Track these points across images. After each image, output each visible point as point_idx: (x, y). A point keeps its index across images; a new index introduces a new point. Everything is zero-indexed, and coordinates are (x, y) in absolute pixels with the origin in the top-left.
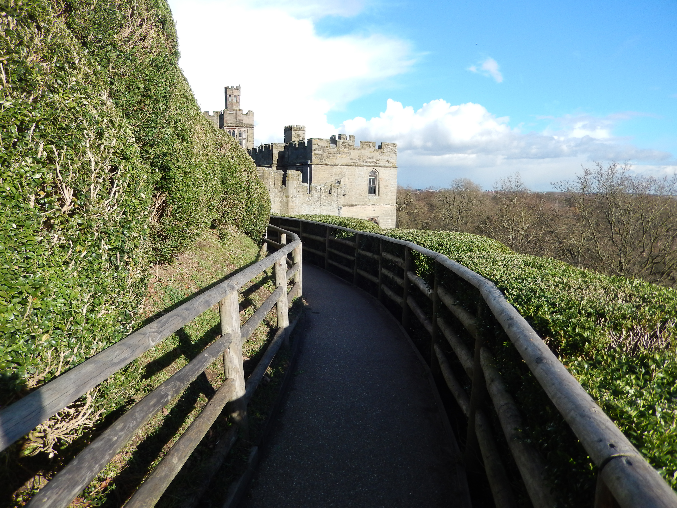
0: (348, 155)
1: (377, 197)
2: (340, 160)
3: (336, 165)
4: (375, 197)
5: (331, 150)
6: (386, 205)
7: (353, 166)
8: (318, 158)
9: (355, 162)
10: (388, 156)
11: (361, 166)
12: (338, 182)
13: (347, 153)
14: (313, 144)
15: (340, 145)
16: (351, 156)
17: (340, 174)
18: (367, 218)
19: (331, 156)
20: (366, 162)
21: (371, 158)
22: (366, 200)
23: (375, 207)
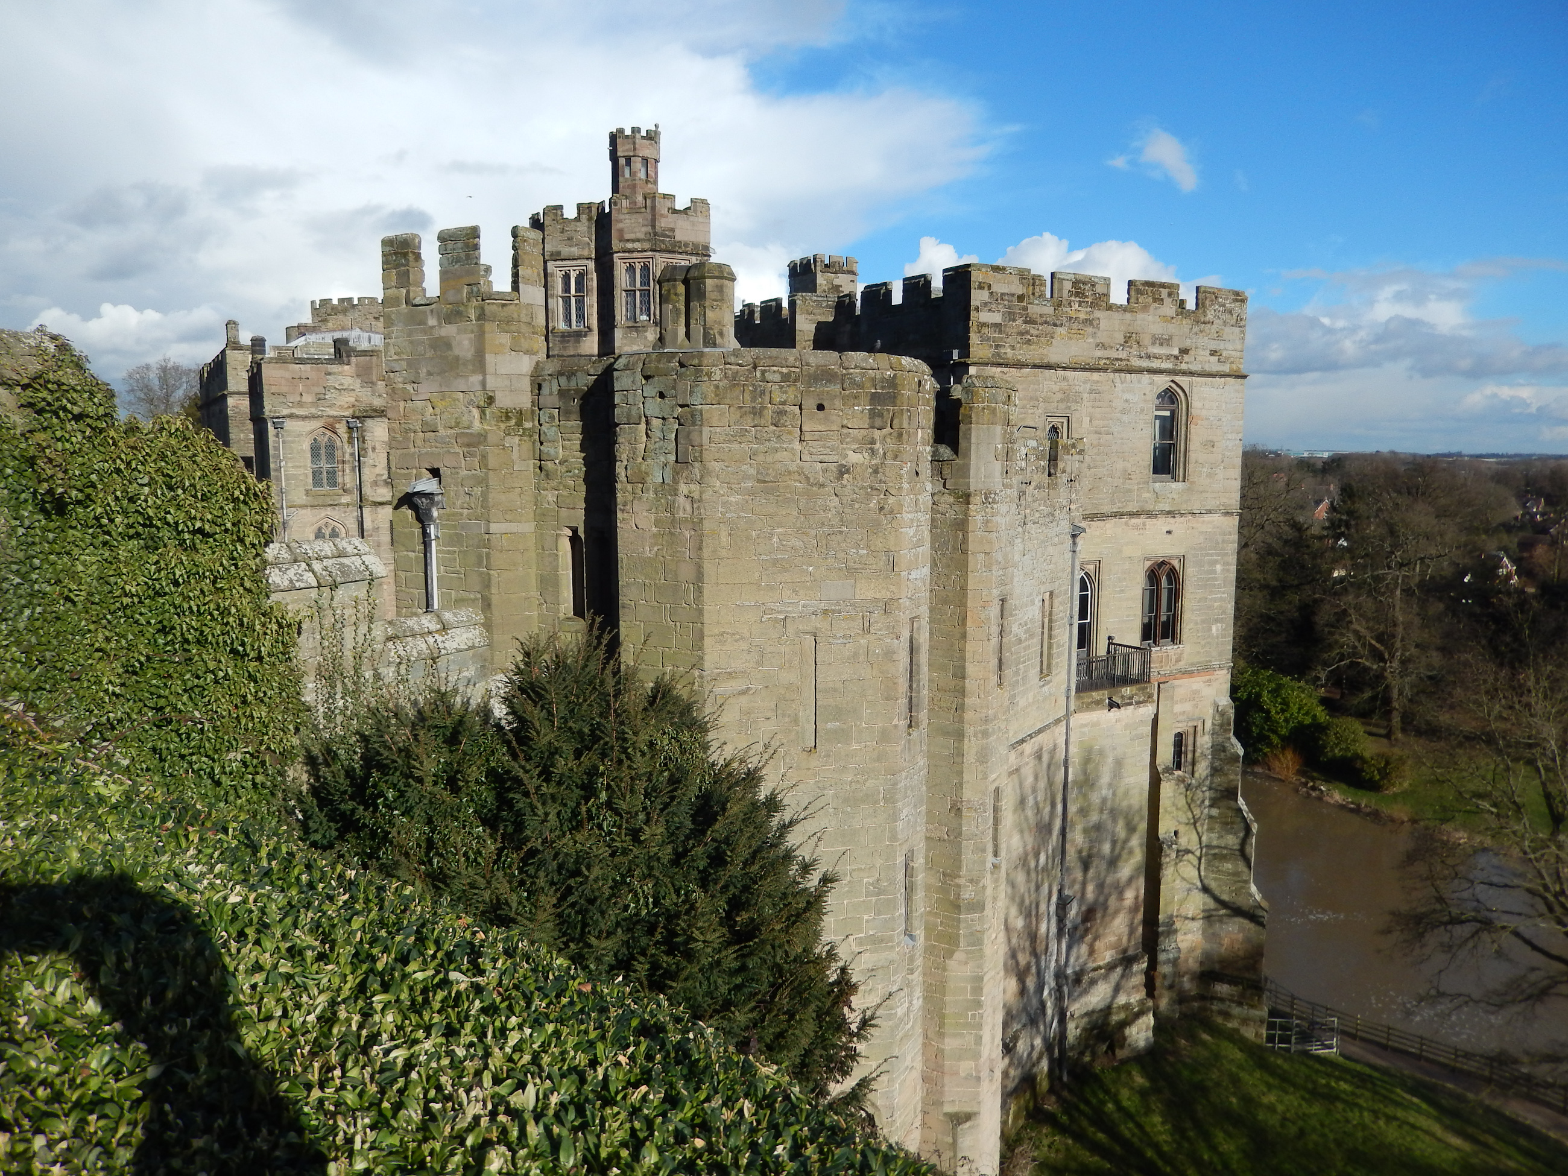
0: (1090, 330)
1: (1179, 485)
2: (1062, 346)
3: (1049, 367)
4: (1174, 485)
5: (1036, 309)
6: (1209, 512)
7: (1106, 370)
8: (989, 339)
9: (1114, 354)
10: (1219, 336)
11: (1131, 371)
12: (1054, 429)
13: (1088, 322)
14: (974, 285)
15: (1065, 294)
16: (1099, 334)
17: (1062, 401)
18: (1148, 564)
19: (1034, 332)
20: (1149, 357)
21: (1164, 341)
22: (1146, 495)
23: (1172, 520)
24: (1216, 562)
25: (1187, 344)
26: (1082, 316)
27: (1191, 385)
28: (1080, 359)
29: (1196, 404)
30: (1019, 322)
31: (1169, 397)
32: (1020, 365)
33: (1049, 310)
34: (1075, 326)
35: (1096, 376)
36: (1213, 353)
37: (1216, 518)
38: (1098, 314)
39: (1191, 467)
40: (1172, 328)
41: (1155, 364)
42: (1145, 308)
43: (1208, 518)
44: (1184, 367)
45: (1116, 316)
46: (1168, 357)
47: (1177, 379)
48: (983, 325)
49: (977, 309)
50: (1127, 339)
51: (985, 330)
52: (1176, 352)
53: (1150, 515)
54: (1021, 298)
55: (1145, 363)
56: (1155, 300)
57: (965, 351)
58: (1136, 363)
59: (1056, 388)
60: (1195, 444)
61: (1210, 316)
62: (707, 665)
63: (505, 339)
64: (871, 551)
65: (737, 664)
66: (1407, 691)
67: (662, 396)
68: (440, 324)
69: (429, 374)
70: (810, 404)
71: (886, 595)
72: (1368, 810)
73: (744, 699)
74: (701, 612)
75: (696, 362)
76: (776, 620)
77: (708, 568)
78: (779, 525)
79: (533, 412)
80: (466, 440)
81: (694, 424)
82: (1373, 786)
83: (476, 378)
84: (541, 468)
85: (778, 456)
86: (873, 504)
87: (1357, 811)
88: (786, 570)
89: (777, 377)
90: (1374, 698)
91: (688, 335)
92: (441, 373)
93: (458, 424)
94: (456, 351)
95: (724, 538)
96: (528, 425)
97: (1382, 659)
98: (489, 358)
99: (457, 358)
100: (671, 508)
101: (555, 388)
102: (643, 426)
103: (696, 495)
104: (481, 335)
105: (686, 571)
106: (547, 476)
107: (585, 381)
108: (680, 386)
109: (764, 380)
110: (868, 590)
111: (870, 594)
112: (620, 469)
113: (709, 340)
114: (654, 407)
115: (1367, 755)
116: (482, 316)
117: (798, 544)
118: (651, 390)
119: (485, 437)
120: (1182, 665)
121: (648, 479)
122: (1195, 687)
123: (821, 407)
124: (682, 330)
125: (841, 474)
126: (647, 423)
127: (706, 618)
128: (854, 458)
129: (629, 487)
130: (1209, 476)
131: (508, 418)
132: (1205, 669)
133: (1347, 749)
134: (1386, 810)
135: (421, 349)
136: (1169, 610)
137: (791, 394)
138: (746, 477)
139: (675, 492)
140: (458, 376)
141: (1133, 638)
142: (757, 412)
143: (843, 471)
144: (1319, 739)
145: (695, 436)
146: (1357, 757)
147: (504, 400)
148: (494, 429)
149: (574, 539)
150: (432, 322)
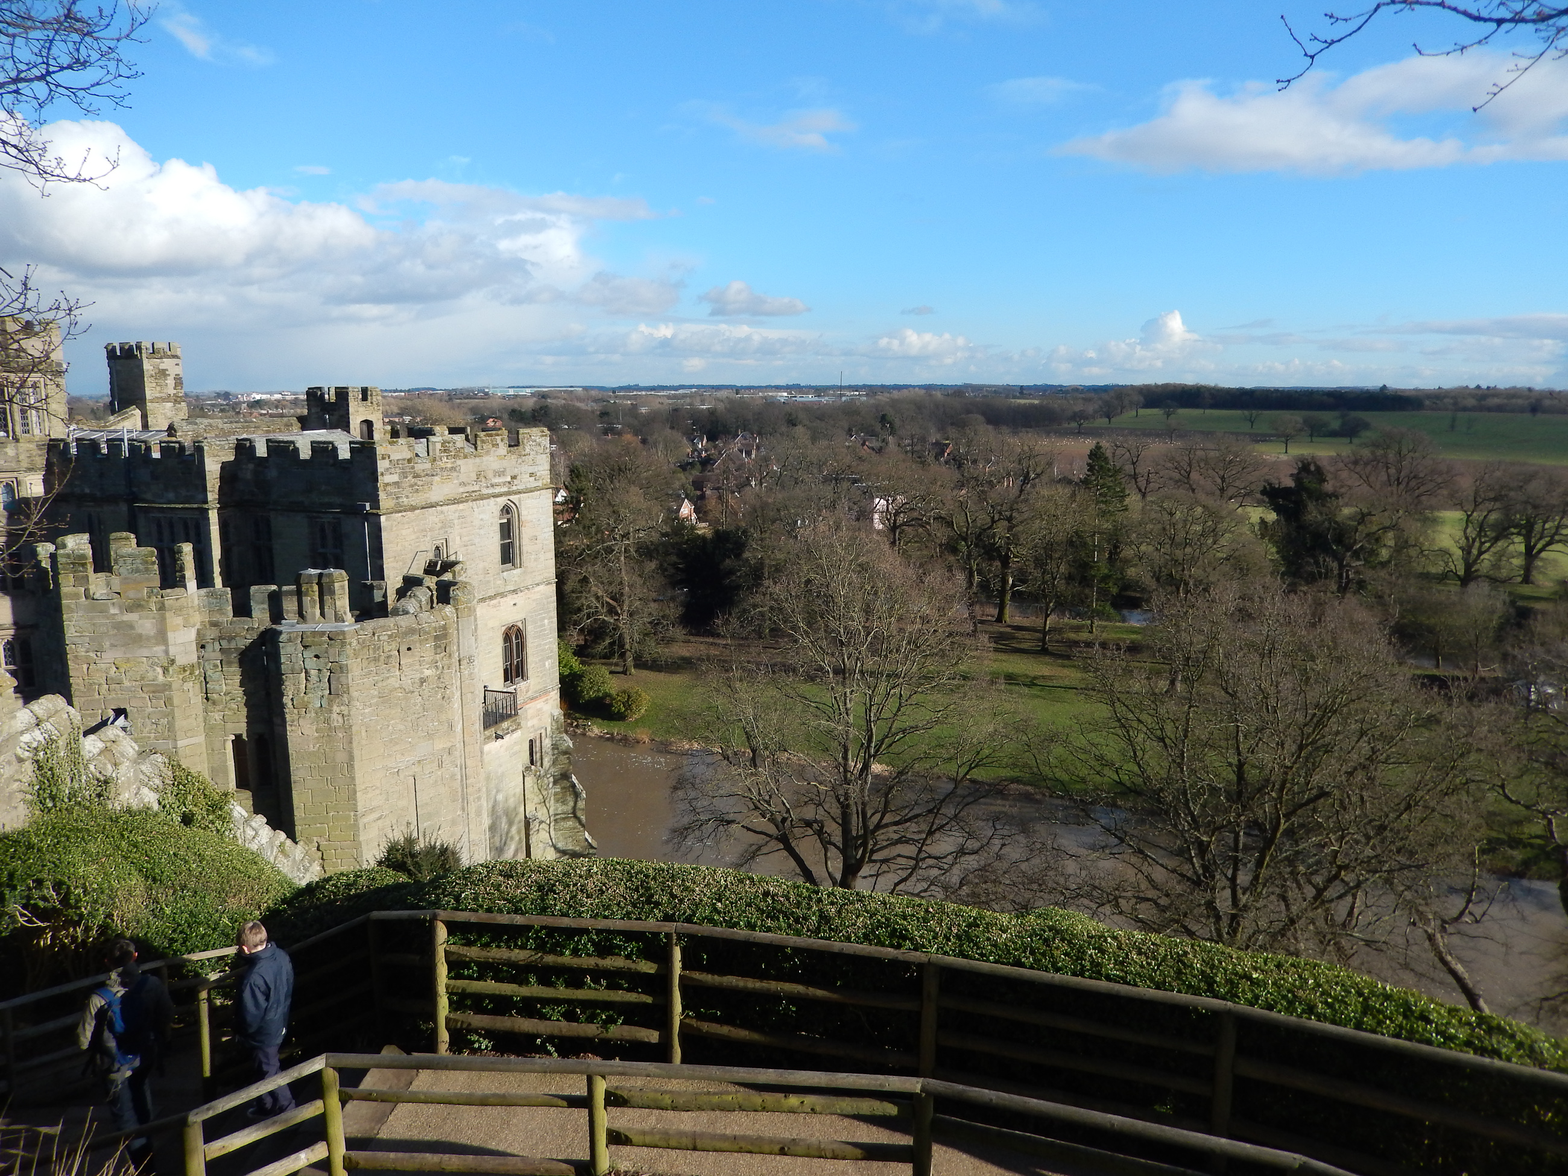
0: (455, 474)
1: (518, 570)
2: (440, 490)
3: (431, 506)
4: (515, 571)
5: (420, 467)
6: (538, 585)
7: (467, 501)
8: (391, 494)
9: (471, 488)
10: (534, 463)
11: (483, 497)
12: (437, 548)
13: (453, 469)
14: (379, 457)
15: (438, 451)
16: (461, 476)
17: (441, 528)
18: (504, 628)
19: (420, 483)
20: (492, 486)
21: (500, 473)
22: (499, 582)
23: (515, 596)
24: (544, 618)
25: (516, 472)
26: (449, 465)
27: (520, 500)
28: (451, 497)
29: (524, 512)
30: (410, 478)
31: (506, 510)
32: (413, 508)
33: (428, 466)
34: (445, 474)
35: (461, 506)
36: (531, 474)
37: (542, 587)
38: (459, 462)
39: (524, 558)
40: (505, 463)
41: (497, 490)
42: (488, 452)
43: (537, 589)
44: (514, 488)
45: (470, 461)
46: (504, 484)
47: (511, 497)
48: (387, 484)
49: (382, 474)
50: (478, 476)
51: (388, 488)
52: (509, 479)
53: (502, 595)
54: (409, 461)
55: (491, 491)
56: (493, 446)
57: (376, 504)
58: (485, 491)
59: (437, 520)
60: (525, 541)
61: (528, 450)
62: (359, 808)
63: (179, 620)
64: (440, 722)
65: (374, 804)
66: (636, 637)
67: (317, 656)
68: (122, 613)
69: (113, 646)
70: (403, 649)
71: (449, 745)
72: (619, 737)
73: (380, 822)
74: (353, 779)
75: (341, 637)
76: (394, 773)
77: (356, 753)
78: (392, 719)
79: (199, 663)
80: (152, 689)
81: (342, 672)
82: (620, 717)
83: (159, 650)
84: (207, 699)
85: (389, 681)
86: (439, 696)
87: (612, 739)
88: (397, 743)
89: (386, 638)
90: (612, 644)
91: (322, 614)
92: (125, 645)
93: (142, 678)
94: (139, 630)
95: (364, 734)
96: (197, 672)
97: (617, 614)
98: (170, 635)
99: (140, 636)
100: (327, 721)
101: (217, 647)
102: (303, 675)
103: (346, 713)
104: (163, 620)
105: (341, 757)
106: (214, 703)
107: (243, 643)
108: (331, 651)
109: (379, 640)
110: (440, 744)
111: (441, 746)
112: (286, 700)
113: (339, 618)
114: (311, 664)
115: (613, 692)
116: (162, 608)
117: (402, 727)
118: (307, 654)
119: (170, 686)
120: (530, 694)
121: (310, 706)
122: (539, 706)
123: (409, 649)
124: (318, 612)
125: (422, 683)
126: (306, 672)
127: (357, 782)
128: (427, 673)
129: (296, 711)
130: (536, 560)
131: (185, 671)
132: (545, 692)
133: (599, 690)
134: (631, 735)
135: (103, 629)
136: (518, 657)
137: (394, 646)
138: (373, 697)
139: (331, 712)
140: (141, 646)
141: (497, 683)
142: (376, 659)
143: (423, 681)
144: (578, 685)
145: (343, 680)
146: (607, 695)
147: (181, 661)
148: (175, 679)
149: (238, 741)
150: (113, 611)
